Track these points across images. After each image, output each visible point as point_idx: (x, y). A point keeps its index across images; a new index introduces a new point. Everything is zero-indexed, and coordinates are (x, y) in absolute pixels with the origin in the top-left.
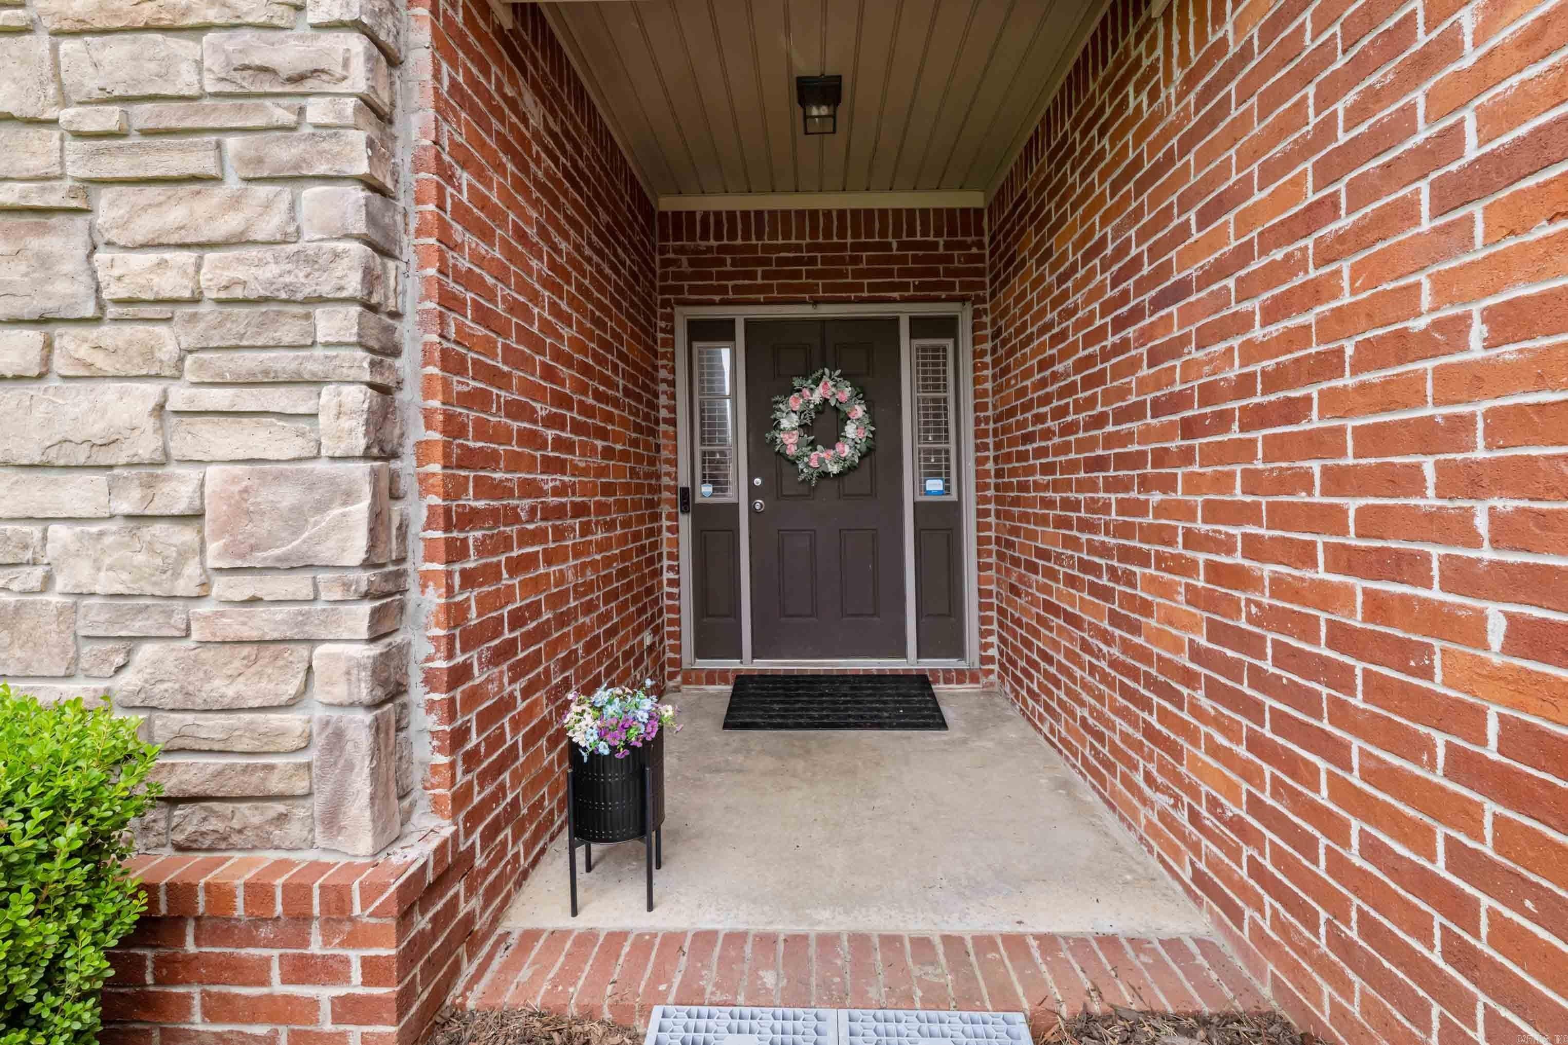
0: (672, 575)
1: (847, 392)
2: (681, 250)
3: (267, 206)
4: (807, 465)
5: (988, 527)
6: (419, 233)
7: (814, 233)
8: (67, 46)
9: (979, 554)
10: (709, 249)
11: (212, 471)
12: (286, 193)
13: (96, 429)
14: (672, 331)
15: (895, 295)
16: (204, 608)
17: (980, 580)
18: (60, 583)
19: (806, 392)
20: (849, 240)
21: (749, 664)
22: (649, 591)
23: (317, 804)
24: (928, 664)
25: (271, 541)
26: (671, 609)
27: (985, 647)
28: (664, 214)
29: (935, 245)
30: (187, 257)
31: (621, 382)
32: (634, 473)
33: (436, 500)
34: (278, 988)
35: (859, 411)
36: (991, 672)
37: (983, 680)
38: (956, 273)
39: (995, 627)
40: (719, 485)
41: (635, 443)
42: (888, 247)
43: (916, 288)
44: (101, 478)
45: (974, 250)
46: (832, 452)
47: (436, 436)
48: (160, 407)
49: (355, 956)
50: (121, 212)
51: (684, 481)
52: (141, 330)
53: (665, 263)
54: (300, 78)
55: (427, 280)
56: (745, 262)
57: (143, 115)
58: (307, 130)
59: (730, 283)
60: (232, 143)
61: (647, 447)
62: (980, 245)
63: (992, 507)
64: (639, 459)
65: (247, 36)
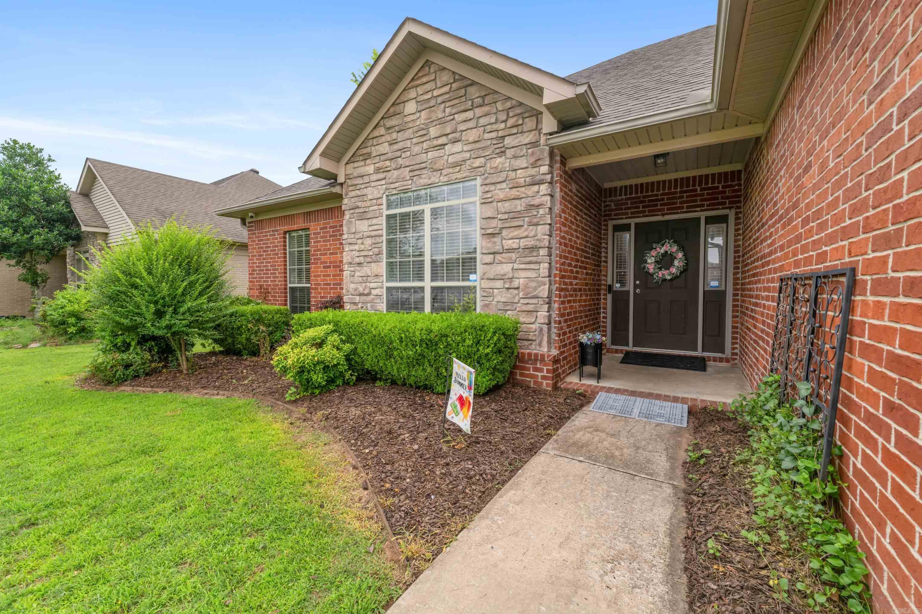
0: (604, 315)
1: (675, 248)
2: (612, 201)
3: (532, 230)
4: (657, 276)
5: (737, 300)
6: (556, 230)
7: (664, 189)
8: (499, 204)
9: (733, 311)
10: (622, 199)
11: (521, 280)
12: (535, 227)
13: (502, 272)
14: (607, 230)
15: (698, 209)
16: (519, 305)
17: (733, 322)
18: (495, 300)
19: (658, 249)
20: (679, 190)
21: (631, 348)
22: (596, 319)
23: (537, 341)
24: (706, 354)
25: (531, 293)
26: (603, 327)
27: (733, 349)
28: (606, 189)
29: (718, 188)
30: (517, 241)
31: (591, 251)
32: (593, 280)
33: (557, 285)
34: (532, 372)
35: (680, 255)
36: (736, 359)
37: (732, 362)
38: (727, 198)
39: (738, 341)
40: (623, 284)
41: (594, 270)
42: (696, 190)
43: (708, 206)
44: (502, 281)
45: (737, 187)
46: (668, 271)
47: (558, 272)
48: (512, 269)
49: (545, 368)
50: (507, 233)
51: (609, 282)
52: (510, 254)
53: (606, 206)
54: (539, 206)
55: (557, 240)
56: (635, 203)
57: (511, 215)
58: (539, 216)
59: (629, 211)
60: (526, 219)
61: (597, 271)
62: (740, 185)
63: (740, 292)
64: (595, 275)
65: (529, 199)
